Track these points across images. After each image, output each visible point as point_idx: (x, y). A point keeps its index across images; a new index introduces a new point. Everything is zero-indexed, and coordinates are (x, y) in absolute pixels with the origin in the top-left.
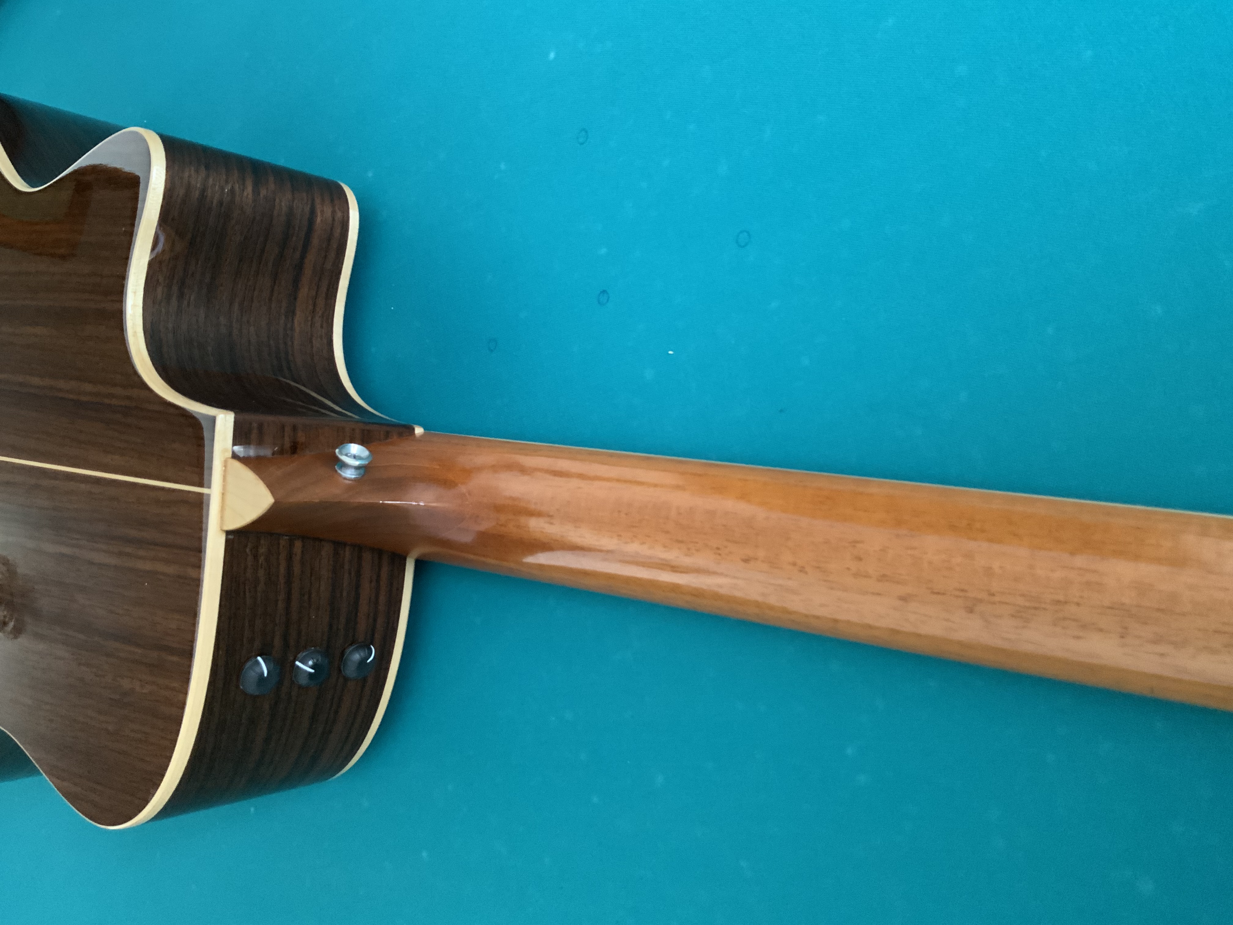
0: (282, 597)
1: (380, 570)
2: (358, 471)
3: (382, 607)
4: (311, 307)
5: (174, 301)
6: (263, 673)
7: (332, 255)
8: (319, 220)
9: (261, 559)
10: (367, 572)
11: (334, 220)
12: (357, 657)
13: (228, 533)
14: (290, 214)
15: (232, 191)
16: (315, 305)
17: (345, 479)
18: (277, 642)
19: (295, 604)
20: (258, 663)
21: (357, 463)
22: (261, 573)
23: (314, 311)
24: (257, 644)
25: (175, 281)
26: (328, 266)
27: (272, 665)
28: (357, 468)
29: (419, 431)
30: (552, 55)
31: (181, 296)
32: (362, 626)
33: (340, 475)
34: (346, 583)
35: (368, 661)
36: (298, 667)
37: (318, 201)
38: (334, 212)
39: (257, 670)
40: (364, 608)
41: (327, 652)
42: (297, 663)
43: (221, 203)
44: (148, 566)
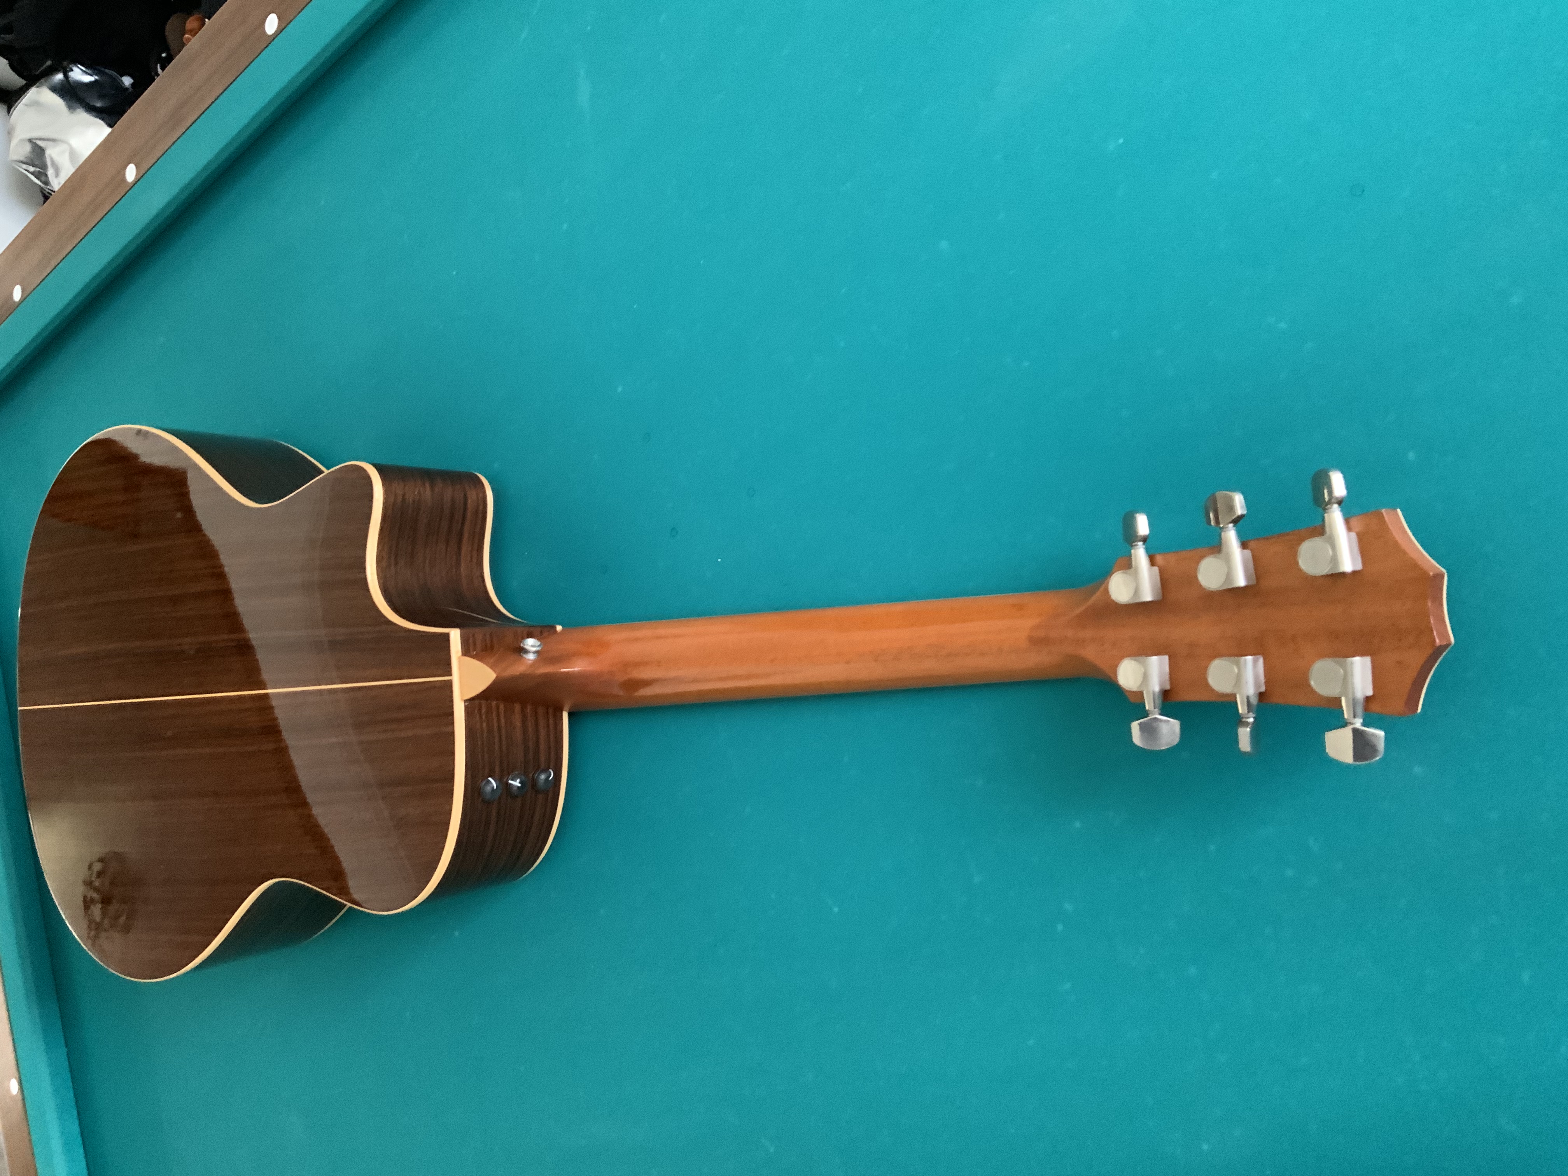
0: (497, 740)
1: (548, 720)
2: (536, 654)
3: (552, 745)
4: (469, 558)
5: (393, 568)
6: (493, 787)
7: (479, 522)
8: (469, 501)
9: (484, 717)
10: (542, 723)
11: (478, 498)
12: (543, 777)
13: (465, 701)
14: (453, 501)
15: (419, 493)
16: (471, 557)
17: (529, 660)
18: (497, 769)
19: (504, 743)
20: (489, 781)
21: (534, 649)
22: (484, 725)
23: (471, 560)
24: (487, 771)
25: (392, 555)
26: (478, 530)
27: (498, 783)
28: (534, 652)
29: (559, 628)
30: (620, 389)
31: (396, 564)
32: (543, 757)
33: (525, 658)
34: (530, 730)
35: (550, 778)
36: (510, 784)
37: (467, 488)
38: (477, 494)
39: (491, 785)
40: (542, 746)
41: (526, 773)
42: (510, 782)
43: (414, 501)
44: (410, 733)
